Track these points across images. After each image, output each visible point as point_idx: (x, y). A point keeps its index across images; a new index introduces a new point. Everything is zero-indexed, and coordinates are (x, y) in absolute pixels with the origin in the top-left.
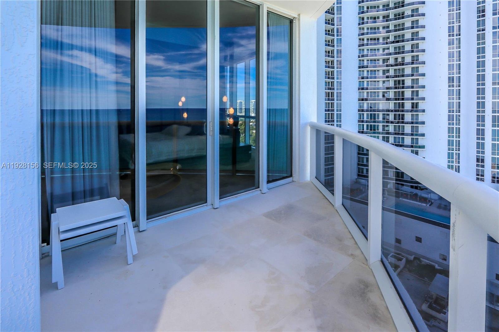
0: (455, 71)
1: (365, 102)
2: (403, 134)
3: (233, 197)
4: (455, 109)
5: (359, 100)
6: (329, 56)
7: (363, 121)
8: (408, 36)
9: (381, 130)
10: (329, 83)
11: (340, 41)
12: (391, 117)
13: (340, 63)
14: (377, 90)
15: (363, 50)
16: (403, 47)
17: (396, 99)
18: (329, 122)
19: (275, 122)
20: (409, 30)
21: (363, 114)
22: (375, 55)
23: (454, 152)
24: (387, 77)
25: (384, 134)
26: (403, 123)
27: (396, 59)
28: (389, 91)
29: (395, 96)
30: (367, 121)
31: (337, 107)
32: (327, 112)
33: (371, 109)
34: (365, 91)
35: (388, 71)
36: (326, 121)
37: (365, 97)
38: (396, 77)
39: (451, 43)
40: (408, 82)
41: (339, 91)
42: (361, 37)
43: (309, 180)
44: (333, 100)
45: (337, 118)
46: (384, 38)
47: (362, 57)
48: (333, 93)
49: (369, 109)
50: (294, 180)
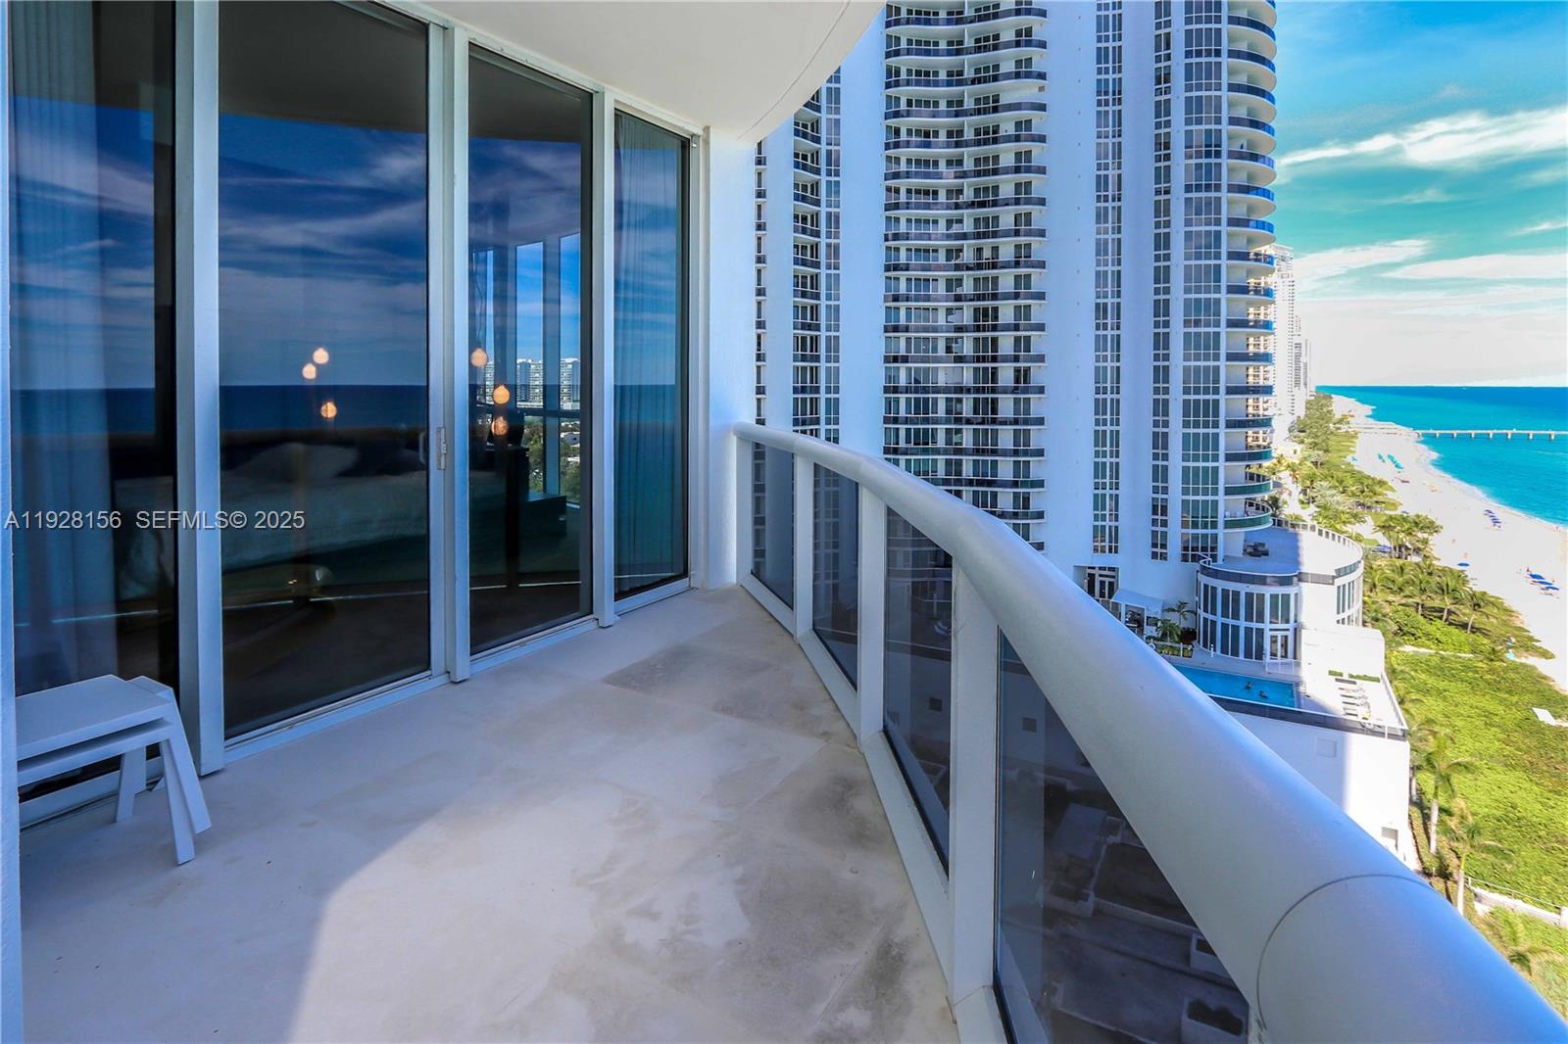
0: (1109, 290)
1: (903, 367)
2: (994, 452)
3: (511, 647)
4: (1109, 385)
5: (887, 360)
6: (804, 231)
7: (896, 420)
8: (1007, 190)
9: (941, 443)
10: (804, 308)
11: (834, 188)
12: (967, 409)
13: (834, 251)
14: (933, 332)
15: (897, 220)
16: (995, 218)
17: (978, 360)
18: (804, 423)
19: (638, 425)
20: (1009, 176)
21: (897, 400)
22: (927, 236)
23: (1108, 492)
24: (958, 298)
25: (950, 455)
26: (994, 421)
27: (979, 250)
28: (962, 338)
29: (976, 350)
30: (907, 418)
31: (828, 380)
32: (800, 396)
33: (917, 386)
34: (903, 336)
35: (959, 281)
36: (796, 422)
37: (903, 352)
38: (979, 300)
39: (1101, 216)
40: (1007, 312)
41: (832, 334)
42: (893, 183)
43: (735, 581)
44: (817, 359)
45: (828, 412)
46: (949, 192)
47: (894, 240)
48: (815, 340)
49: (913, 385)
50: (692, 585)
